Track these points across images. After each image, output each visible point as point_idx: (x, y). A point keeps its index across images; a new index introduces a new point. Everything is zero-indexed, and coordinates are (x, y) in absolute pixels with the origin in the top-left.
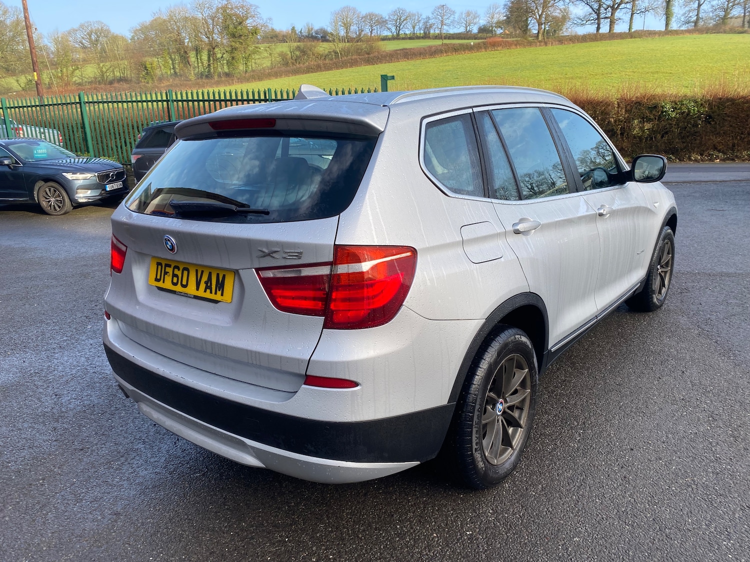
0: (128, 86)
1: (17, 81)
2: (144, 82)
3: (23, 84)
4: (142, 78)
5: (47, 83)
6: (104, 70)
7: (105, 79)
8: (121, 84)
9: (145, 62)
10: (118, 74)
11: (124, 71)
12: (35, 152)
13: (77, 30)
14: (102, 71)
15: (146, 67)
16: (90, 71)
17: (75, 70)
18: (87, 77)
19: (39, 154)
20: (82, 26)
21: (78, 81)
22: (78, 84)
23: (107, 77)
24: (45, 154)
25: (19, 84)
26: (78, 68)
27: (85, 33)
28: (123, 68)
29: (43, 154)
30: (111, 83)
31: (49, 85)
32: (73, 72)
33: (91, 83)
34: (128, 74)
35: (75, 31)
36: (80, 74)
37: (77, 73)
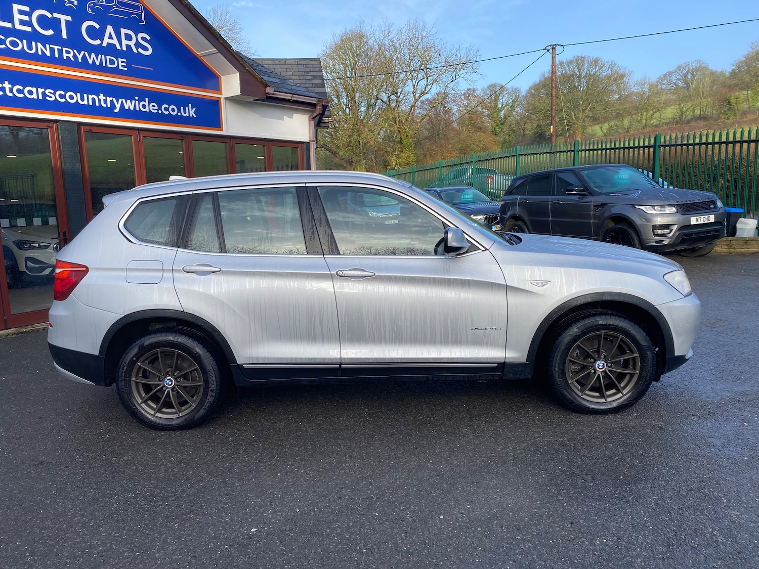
0: (705, 123)
1: (601, 127)
2: (725, 118)
3: (605, 130)
4: (723, 114)
5: (626, 127)
6: (684, 109)
7: (684, 118)
8: (698, 123)
9: (730, 97)
10: (698, 112)
11: (706, 108)
12: (463, 197)
13: (673, 73)
14: (682, 112)
15: (729, 102)
16: (670, 112)
17: (655, 112)
18: (665, 118)
19: (466, 199)
20: (679, 68)
21: (656, 123)
22: (655, 126)
23: (686, 116)
24: (471, 198)
25: (602, 131)
26: (658, 110)
27: (681, 74)
28: (706, 105)
29: (469, 198)
30: (688, 122)
31: (628, 129)
32: (652, 115)
33: (667, 124)
34: (709, 111)
35: (670, 73)
36: (659, 116)
37: (657, 115)
